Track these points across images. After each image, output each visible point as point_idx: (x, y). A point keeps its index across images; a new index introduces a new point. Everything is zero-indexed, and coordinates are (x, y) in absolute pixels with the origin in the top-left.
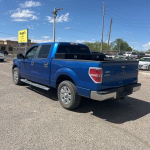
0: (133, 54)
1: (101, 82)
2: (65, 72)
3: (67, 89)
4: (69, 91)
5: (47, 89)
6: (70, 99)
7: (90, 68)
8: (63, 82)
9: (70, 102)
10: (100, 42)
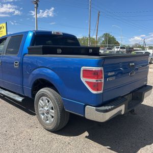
0: (121, 48)
1: (101, 92)
2: (44, 75)
3: (49, 101)
4: (51, 104)
5: (20, 99)
6: (53, 117)
7: (83, 68)
8: (42, 90)
9: (52, 120)
10: (88, 36)
